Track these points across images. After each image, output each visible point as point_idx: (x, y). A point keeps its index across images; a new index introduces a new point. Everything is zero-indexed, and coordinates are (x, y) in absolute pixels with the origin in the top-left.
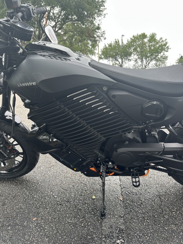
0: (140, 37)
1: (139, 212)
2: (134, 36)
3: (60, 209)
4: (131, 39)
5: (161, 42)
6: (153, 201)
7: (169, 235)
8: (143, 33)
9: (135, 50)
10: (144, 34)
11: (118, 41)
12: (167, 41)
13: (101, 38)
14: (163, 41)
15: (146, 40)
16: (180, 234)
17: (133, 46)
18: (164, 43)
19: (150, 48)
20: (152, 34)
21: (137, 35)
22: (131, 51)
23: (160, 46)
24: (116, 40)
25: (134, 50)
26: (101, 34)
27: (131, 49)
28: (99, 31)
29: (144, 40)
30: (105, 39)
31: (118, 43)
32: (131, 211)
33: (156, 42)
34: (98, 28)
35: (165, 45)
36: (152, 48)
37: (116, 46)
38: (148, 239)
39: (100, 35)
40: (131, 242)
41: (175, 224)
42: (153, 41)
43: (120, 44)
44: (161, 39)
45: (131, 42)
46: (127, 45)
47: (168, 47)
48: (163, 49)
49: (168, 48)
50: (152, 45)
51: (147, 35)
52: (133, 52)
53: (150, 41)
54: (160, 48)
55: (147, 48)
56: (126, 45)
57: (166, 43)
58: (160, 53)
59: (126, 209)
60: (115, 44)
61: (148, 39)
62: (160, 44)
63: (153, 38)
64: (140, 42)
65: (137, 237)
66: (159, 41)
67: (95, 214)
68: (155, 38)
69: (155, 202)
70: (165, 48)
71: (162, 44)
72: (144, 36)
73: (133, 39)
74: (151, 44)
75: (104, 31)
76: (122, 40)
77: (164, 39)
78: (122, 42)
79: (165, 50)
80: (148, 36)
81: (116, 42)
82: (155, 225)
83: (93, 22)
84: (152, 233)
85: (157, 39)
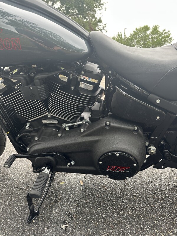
0: (142, 29)
1: (97, 196)
2: (136, 29)
3: (15, 192)
4: (134, 32)
5: (164, 33)
6: (116, 185)
7: (122, 221)
8: (145, 25)
9: (138, 42)
10: (147, 26)
11: (120, 34)
12: (170, 33)
13: (103, 31)
14: (166, 33)
15: (148, 32)
16: (135, 220)
17: (136, 38)
18: (167, 34)
19: (153, 41)
20: (154, 26)
21: (139, 28)
22: (133, 43)
23: (163, 38)
24: (118, 33)
25: (136, 42)
26: (103, 26)
27: (134, 41)
28: (101, 24)
29: (147, 32)
30: (106, 32)
31: (121, 36)
32: (89, 195)
33: (159, 33)
34: (100, 21)
35: (168, 37)
36: (155, 40)
37: (118, 39)
38: (97, 225)
39: (102, 28)
40: (77, 227)
41: (133, 210)
42: (155, 33)
43: (123, 37)
44: (164, 30)
45: (134, 35)
46: (130, 38)
47: (171, 38)
48: (165, 41)
49: (171, 40)
50: (154, 38)
51: (149, 27)
52: (136, 44)
53: (153, 33)
54: (163, 40)
55: (150, 40)
56: (128, 38)
57: (170, 35)
58: (163, 44)
59: (84, 192)
60: (118, 38)
61: (151, 31)
62: (163, 36)
63: (155, 30)
64: (143, 34)
65: (85, 222)
66: (162, 33)
67: (50, 197)
68: (158, 30)
69: (119, 185)
70: (168, 40)
71: (165, 36)
72: (146, 28)
73: (136, 31)
74: (154, 36)
75: (105, 24)
76: (125, 33)
77: (167, 31)
78: (125, 35)
79: (168, 42)
80: (151, 28)
81: (119, 35)
82: (110, 210)
83: (94, 15)
84: (103, 219)
85: (159, 31)
